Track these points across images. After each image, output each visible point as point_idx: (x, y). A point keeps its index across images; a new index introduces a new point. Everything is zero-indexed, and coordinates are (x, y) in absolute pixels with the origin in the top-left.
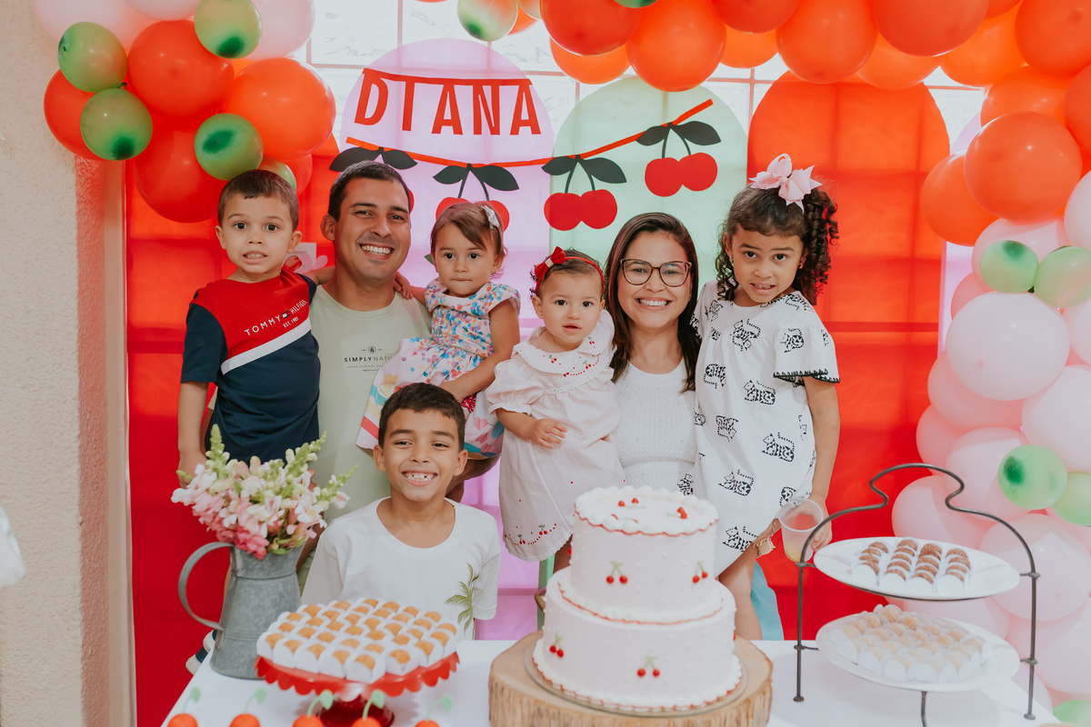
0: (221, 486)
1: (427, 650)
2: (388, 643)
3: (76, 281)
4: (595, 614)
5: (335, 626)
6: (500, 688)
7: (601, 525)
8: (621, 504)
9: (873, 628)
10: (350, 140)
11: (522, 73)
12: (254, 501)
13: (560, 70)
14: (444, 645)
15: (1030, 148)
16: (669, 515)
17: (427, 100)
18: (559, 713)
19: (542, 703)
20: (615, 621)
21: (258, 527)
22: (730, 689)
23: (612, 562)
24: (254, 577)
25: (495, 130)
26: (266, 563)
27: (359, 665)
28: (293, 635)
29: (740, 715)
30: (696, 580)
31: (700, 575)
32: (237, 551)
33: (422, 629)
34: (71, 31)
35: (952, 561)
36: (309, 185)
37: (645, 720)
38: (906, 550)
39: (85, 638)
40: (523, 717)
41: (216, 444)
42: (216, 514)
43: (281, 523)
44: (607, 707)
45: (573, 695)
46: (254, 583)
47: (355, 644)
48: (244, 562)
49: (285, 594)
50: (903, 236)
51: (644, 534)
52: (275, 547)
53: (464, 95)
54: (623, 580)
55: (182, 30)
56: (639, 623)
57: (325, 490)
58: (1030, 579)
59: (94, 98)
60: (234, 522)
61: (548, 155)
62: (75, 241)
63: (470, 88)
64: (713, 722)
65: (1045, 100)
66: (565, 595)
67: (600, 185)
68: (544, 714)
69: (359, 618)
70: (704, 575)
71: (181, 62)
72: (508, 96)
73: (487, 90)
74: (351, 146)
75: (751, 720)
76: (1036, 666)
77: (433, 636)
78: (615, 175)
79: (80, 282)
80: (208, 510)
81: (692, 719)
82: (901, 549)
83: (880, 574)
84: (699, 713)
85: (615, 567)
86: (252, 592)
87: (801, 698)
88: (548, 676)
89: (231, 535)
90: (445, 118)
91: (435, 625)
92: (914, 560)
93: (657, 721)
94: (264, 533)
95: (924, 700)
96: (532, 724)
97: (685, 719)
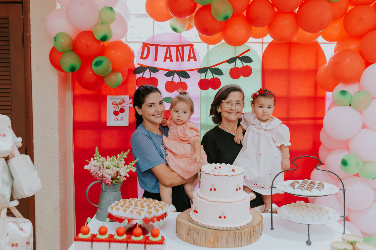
0: (98, 164)
1: (157, 211)
2: (146, 209)
3: (58, 108)
4: (207, 200)
5: (131, 204)
6: (179, 223)
7: (208, 173)
8: (215, 168)
9: (295, 207)
10: (139, 64)
11: (191, 42)
12: (108, 168)
13: (202, 41)
14: (162, 210)
15: (348, 60)
16: (229, 171)
17: (162, 51)
18: (196, 229)
19: (191, 226)
20: (212, 202)
21: (109, 176)
22: (248, 223)
23: (211, 184)
24: (108, 191)
25: (183, 60)
26: (111, 187)
27: (137, 214)
28: (119, 207)
29: (251, 231)
30: (237, 190)
31: (238, 189)
32: (103, 184)
33: (156, 205)
34: (57, 35)
35: (318, 185)
36: (127, 78)
37: (221, 231)
38: (305, 183)
39: (61, 215)
40: (185, 231)
41: (97, 152)
42: (97, 172)
43: (115, 175)
44: (210, 227)
45: (200, 224)
46: (108, 193)
47: (136, 209)
48: (105, 187)
49: (117, 197)
50: (312, 90)
51: (221, 176)
52: (114, 182)
53: (173, 50)
54: (215, 190)
55: (89, 34)
56: (219, 202)
57: (129, 166)
58: (343, 191)
59: (64, 54)
60: (102, 175)
61: (199, 67)
62: (58, 96)
63: (175, 47)
64: (242, 232)
65: (354, 45)
66: (198, 195)
67: (215, 76)
68: (192, 229)
69: (138, 202)
70: (240, 189)
71: (89, 43)
72: (187, 49)
73: (180, 48)
74: (139, 66)
75: (255, 233)
77: (159, 207)
78: (220, 72)
79: (59, 108)
80: (94, 171)
81: (236, 231)
82: (303, 182)
83: (295, 189)
84: (238, 230)
85: (212, 186)
86: (107, 196)
87: (273, 229)
88: (193, 219)
89: (101, 179)
90: (167, 57)
91: (160, 205)
92: (306, 185)
93: (225, 231)
94: (110, 178)
95: (309, 227)
96: (188, 233)
97: (234, 231)
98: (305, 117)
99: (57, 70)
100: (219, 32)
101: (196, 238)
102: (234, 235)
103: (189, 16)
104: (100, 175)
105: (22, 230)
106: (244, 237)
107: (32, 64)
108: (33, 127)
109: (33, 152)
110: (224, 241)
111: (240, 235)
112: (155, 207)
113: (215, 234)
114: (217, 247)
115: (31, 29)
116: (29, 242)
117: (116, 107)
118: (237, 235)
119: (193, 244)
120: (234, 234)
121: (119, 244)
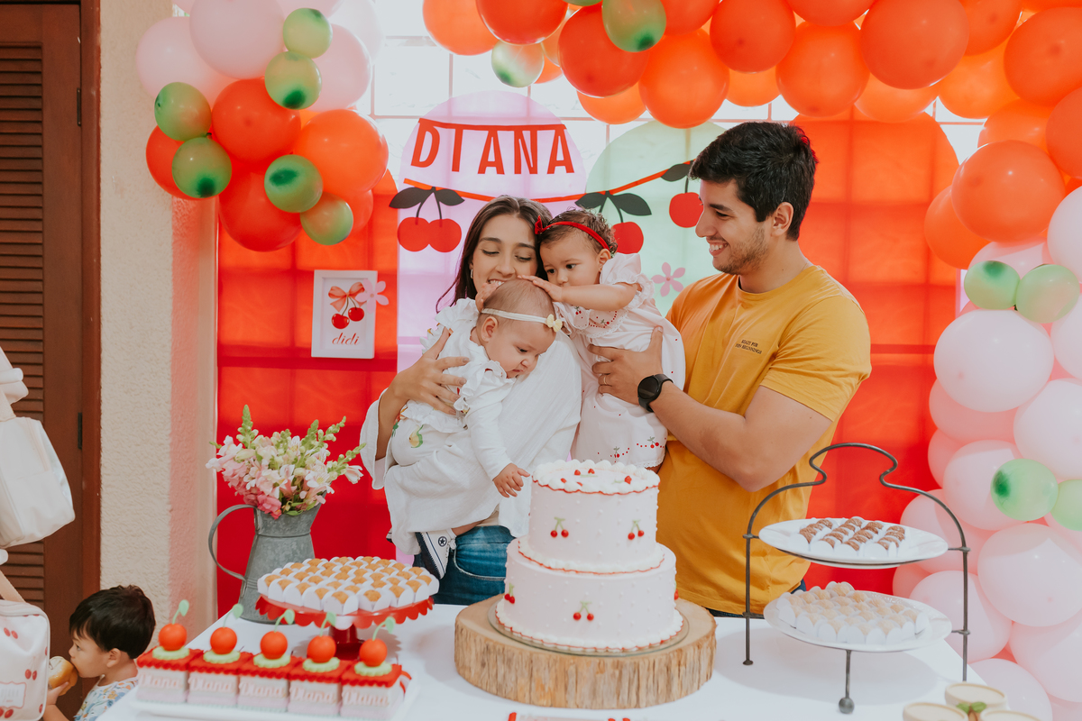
0: (244, 454)
1: (397, 592)
2: (367, 586)
3: (171, 300)
4: (541, 565)
5: (328, 573)
6: (461, 630)
7: (547, 486)
8: (577, 473)
9: (820, 599)
10: (407, 181)
11: (558, 119)
12: (271, 466)
13: (589, 116)
15: (1010, 173)
16: (616, 481)
17: (474, 145)
18: (504, 649)
19: (491, 640)
20: (556, 569)
21: (271, 489)
22: (664, 639)
23: (556, 518)
24: (272, 535)
25: (533, 170)
26: (281, 524)
27: (334, 599)
29: (670, 662)
30: (631, 537)
31: (636, 534)
32: (259, 512)
33: (401, 578)
34: (165, 90)
35: (888, 535)
36: (371, 218)
37: (577, 657)
38: (849, 526)
40: (477, 655)
41: (246, 421)
42: (241, 479)
43: (294, 488)
44: (546, 646)
45: (519, 635)
46: (271, 540)
47: (337, 585)
48: (264, 521)
49: (299, 552)
50: (918, 264)
51: (582, 492)
52: (287, 508)
53: (507, 140)
54: (565, 534)
55: (254, 87)
56: (577, 572)
57: (337, 463)
58: (961, 553)
59: (182, 146)
60: (254, 486)
61: (581, 191)
62: (171, 267)
63: (512, 133)
64: (641, 663)
65: (1037, 129)
67: (628, 218)
68: (492, 650)
69: (351, 569)
70: (641, 534)
71: (255, 113)
72: (545, 140)
73: (527, 134)
74: (407, 186)
75: (682, 668)
76: (969, 636)
77: (407, 583)
78: (640, 207)
80: (234, 475)
81: (622, 659)
82: (846, 525)
83: (812, 542)
84: (629, 655)
85: (558, 523)
86: (269, 548)
87: (751, 663)
88: (502, 621)
89: (252, 497)
90: (489, 160)
91: (414, 577)
92: (851, 533)
93: (589, 659)
94: (277, 494)
95: (848, 658)
96: (483, 660)
97: (616, 659)
98: (896, 343)
99: (170, 195)
100: (632, 84)
101: (504, 676)
102: (617, 672)
103: (546, 36)
104: (248, 487)
105: (16, 636)
106: (647, 680)
107: (102, 176)
108: (102, 355)
109: (100, 427)
110: (585, 689)
111: (634, 672)
112: (395, 582)
113: (557, 665)
114: (566, 706)
115: (102, 75)
116: (35, 673)
117: (341, 303)
118: (624, 672)
119: (497, 695)
120: (617, 668)
121: (265, 681)
